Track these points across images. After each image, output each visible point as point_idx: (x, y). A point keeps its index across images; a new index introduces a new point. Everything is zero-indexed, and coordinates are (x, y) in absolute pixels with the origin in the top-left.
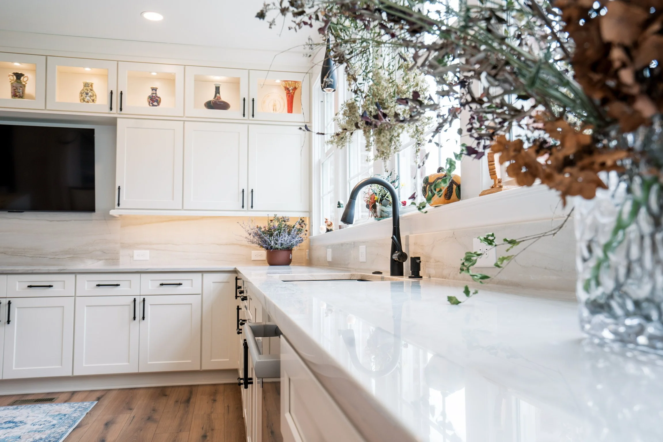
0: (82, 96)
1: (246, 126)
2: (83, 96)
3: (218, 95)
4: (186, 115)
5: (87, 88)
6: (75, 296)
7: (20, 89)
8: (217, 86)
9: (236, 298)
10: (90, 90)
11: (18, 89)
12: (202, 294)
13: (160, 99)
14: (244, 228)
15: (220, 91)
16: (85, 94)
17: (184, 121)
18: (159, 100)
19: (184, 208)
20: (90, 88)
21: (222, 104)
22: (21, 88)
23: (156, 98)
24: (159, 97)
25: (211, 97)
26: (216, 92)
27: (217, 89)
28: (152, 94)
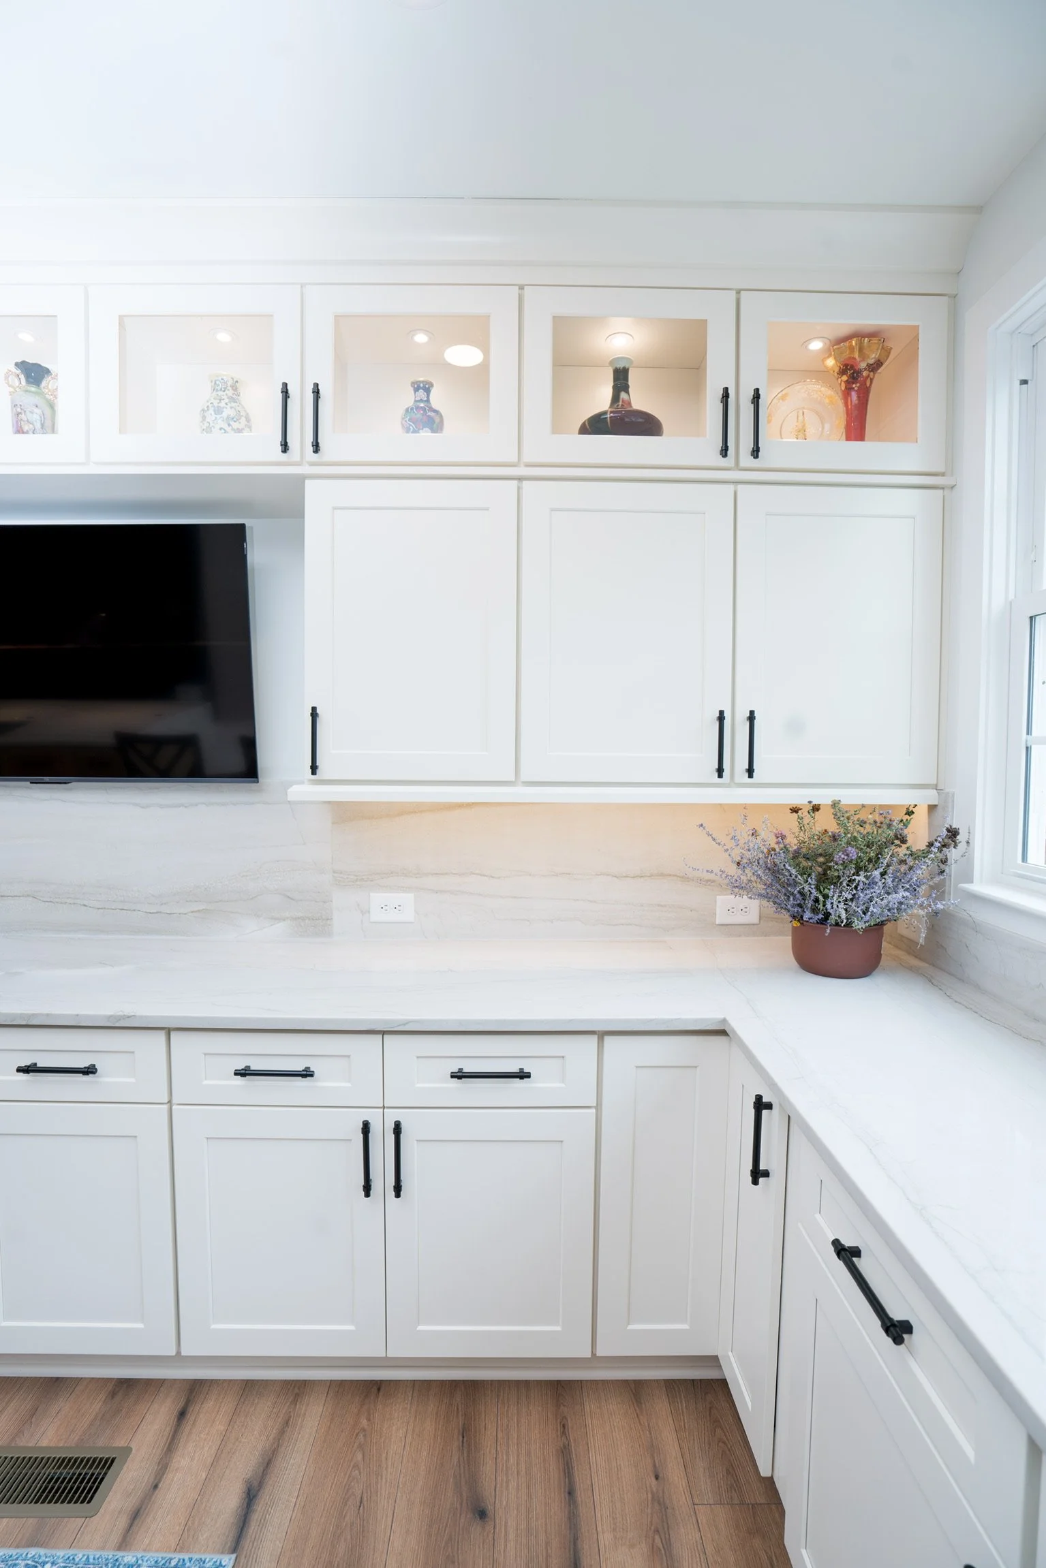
0: (204, 418)
1: (731, 487)
2: (208, 420)
3: (623, 395)
4: (527, 458)
5: (220, 393)
6: (170, 1102)
7: (32, 412)
8: (621, 365)
9: (755, 1182)
10: (227, 401)
11: (28, 413)
12: (598, 1107)
13: (441, 416)
14: (719, 844)
15: (630, 383)
16: (211, 411)
17: (520, 479)
18: (437, 420)
19: (524, 777)
20: (230, 392)
21: (640, 420)
22: (37, 410)
23: (429, 414)
24: (436, 412)
25: (601, 399)
26: (615, 387)
27: (621, 378)
28: (416, 401)
